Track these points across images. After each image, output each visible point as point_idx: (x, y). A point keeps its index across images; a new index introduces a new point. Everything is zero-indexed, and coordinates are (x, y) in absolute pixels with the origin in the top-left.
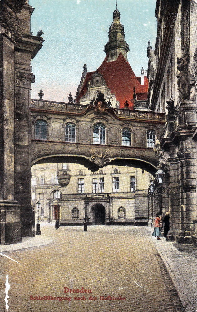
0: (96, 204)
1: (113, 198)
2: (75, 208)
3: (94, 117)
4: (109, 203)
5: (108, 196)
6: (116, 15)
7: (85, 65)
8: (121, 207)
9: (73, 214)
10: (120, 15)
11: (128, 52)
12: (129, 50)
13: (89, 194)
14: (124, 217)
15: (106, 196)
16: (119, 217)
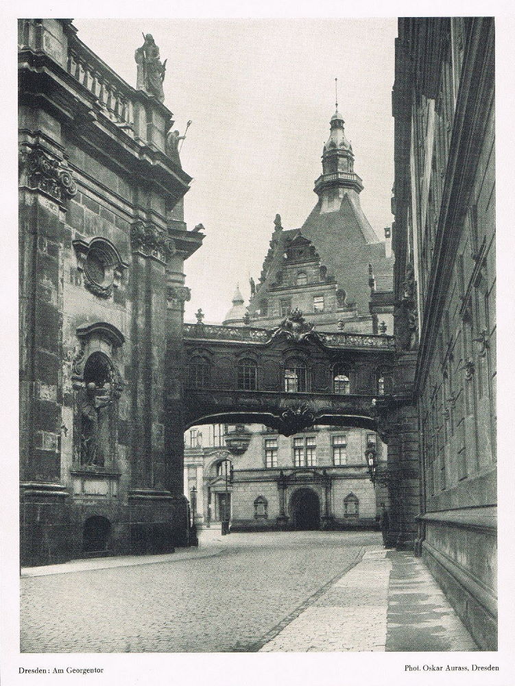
0: (301, 489)
1: (335, 477)
2: (261, 497)
3: (286, 349)
4: (327, 487)
5: (324, 472)
6: (337, 124)
8: (351, 495)
9: (256, 509)
10: (343, 122)
11: (360, 191)
12: (363, 188)
13: (286, 469)
14: (357, 514)
15: (321, 473)
16: (346, 516)
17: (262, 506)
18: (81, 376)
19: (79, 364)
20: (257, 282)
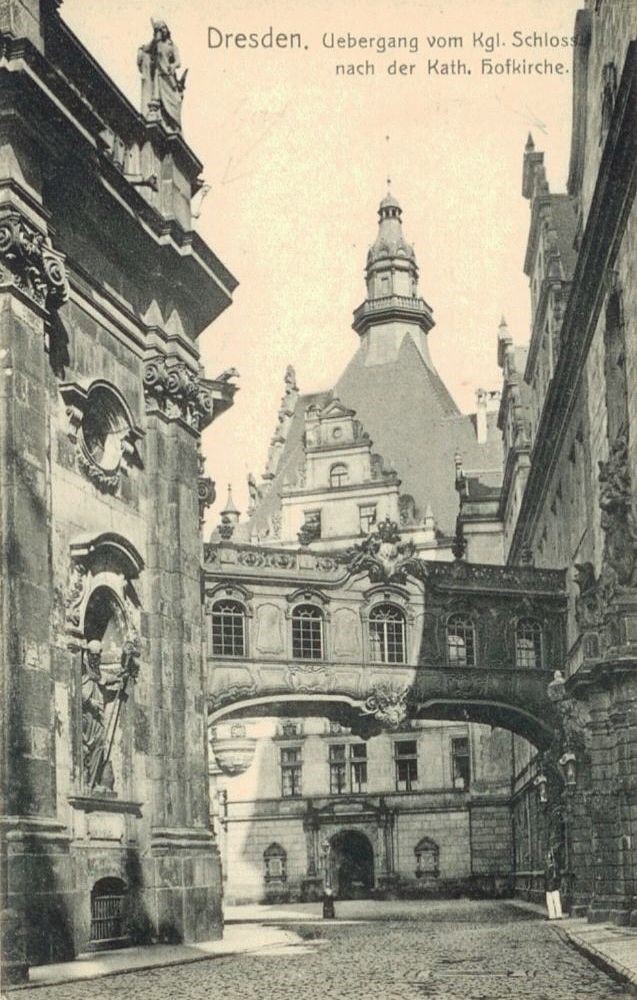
0: (343, 831)
1: (399, 810)
2: (274, 845)
3: (371, 589)
4: (386, 827)
5: (382, 802)
6: (390, 212)
7: (290, 372)
8: (426, 839)
9: (267, 866)
10: (400, 211)
11: (430, 329)
12: (433, 324)
13: (318, 798)
14: (436, 873)
15: (376, 803)
16: (419, 873)
17: (278, 860)
18: (81, 628)
19: (77, 606)
20: (259, 481)
